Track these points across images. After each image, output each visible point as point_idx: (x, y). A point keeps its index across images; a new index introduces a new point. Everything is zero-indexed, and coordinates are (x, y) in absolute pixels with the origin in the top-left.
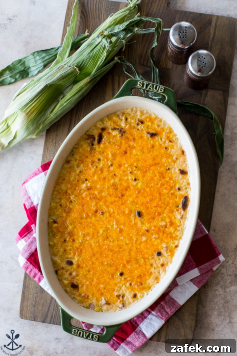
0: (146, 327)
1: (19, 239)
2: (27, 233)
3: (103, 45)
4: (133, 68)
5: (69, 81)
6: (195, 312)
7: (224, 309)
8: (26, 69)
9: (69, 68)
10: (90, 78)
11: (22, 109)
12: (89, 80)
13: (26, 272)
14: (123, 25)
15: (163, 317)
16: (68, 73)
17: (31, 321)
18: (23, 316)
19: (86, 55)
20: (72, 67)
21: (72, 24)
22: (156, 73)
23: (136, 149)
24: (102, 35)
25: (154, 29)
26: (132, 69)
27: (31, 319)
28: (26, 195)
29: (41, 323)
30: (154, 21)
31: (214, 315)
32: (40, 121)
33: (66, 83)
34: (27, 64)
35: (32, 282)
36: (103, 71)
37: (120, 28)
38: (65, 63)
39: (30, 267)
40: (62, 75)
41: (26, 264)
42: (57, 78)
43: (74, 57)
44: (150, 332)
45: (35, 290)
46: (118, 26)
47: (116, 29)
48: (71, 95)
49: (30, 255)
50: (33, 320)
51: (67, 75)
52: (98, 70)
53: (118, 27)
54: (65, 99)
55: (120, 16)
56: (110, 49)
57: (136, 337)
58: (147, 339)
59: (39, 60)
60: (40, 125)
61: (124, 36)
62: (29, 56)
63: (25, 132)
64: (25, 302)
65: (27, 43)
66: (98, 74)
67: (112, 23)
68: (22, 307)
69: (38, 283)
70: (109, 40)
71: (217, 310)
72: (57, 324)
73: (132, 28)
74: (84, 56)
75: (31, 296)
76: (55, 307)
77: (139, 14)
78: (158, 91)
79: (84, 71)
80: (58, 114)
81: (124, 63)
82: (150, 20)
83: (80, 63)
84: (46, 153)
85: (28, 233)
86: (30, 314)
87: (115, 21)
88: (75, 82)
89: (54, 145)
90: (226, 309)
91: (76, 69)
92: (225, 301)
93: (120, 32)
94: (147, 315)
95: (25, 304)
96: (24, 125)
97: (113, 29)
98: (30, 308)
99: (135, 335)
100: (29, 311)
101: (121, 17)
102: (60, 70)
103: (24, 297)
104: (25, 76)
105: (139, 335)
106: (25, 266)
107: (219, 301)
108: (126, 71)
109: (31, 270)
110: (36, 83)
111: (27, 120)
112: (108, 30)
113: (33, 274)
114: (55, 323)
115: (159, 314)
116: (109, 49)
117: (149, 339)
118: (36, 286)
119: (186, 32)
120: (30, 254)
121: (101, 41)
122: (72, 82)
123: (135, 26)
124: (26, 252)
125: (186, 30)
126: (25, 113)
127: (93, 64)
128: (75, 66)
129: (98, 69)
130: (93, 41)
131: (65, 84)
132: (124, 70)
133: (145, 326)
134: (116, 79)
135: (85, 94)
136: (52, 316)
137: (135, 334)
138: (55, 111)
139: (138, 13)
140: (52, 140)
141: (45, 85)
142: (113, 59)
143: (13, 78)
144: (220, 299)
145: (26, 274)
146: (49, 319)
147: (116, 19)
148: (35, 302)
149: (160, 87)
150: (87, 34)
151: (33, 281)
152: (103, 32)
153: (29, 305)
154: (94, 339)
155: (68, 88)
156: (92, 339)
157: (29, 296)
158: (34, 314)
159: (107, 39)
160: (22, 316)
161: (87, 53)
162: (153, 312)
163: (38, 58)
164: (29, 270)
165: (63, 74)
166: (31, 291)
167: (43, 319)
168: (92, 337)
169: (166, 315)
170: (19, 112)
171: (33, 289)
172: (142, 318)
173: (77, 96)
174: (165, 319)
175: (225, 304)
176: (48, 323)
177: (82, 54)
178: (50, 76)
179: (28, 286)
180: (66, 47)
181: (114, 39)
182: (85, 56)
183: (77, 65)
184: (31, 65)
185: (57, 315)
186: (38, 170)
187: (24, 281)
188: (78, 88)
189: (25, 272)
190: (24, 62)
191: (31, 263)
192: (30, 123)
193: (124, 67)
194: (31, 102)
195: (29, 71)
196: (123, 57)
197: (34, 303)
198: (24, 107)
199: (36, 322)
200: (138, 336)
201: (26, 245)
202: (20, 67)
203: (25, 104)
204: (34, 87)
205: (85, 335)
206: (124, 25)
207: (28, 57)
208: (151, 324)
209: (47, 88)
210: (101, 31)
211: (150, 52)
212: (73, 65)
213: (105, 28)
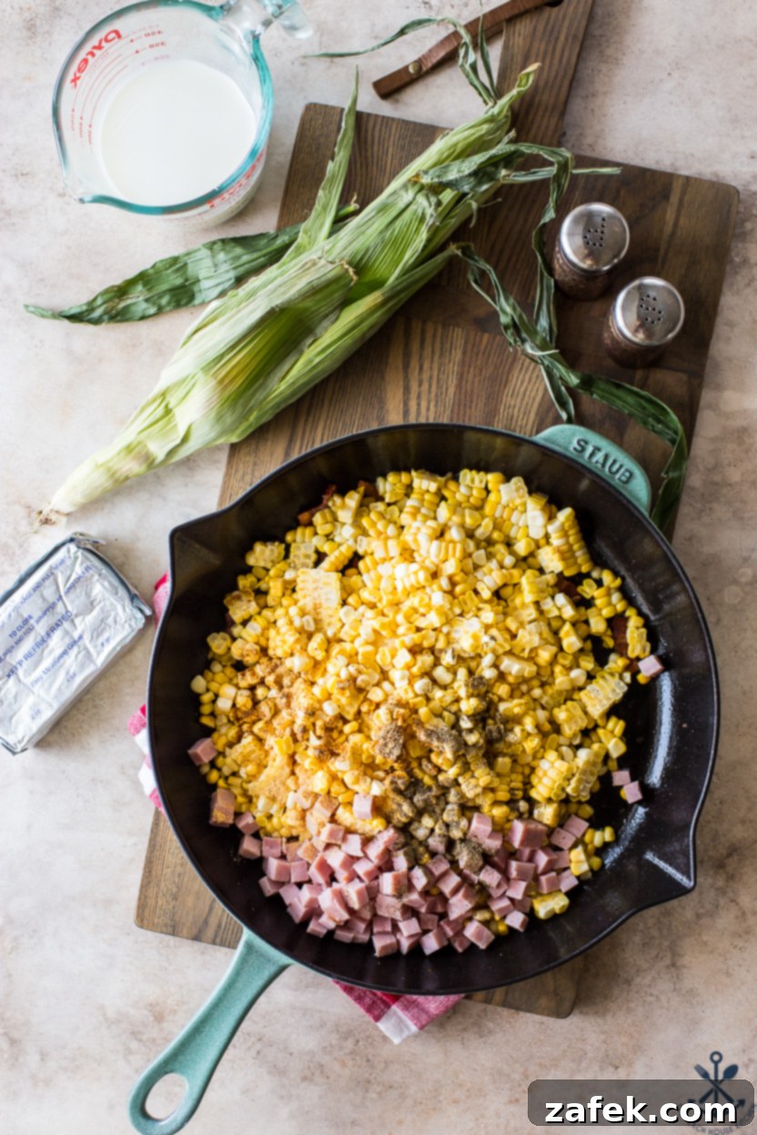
3: (420, 212)
4: (493, 277)
9: (330, 267)
10: (383, 294)
11: (206, 369)
12: (379, 300)
14: (471, 162)
17: (163, 936)
18: (145, 922)
19: (375, 235)
20: (338, 264)
22: (549, 288)
24: (415, 183)
26: (492, 279)
27: (164, 929)
29: (190, 942)
30: (551, 156)
32: (252, 402)
33: (322, 307)
36: (416, 276)
37: (463, 168)
38: (319, 254)
40: (313, 285)
42: (300, 290)
43: (342, 239)
46: (457, 162)
47: (452, 170)
48: (332, 336)
50: (167, 933)
51: (324, 284)
52: (404, 274)
53: (458, 166)
54: (317, 347)
55: (465, 139)
56: (438, 223)
60: (250, 412)
61: (473, 189)
64: (152, 885)
66: (405, 284)
67: (446, 154)
68: (143, 897)
70: (433, 200)
73: (493, 169)
75: (169, 870)
77: (513, 134)
79: (369, 277)
80: (297, 385)
81: (471, 262)
82: (541, 153)
83: (360, 256)
86: (162, 918)
87: (451, 151)
88: (346, 302)
91: (347, 271)
93: (462, 178)
95: (151, 892)
97: (444, 170)
98: (164, 902)
100: (161, 909)
101: (468, 141)
102: (307, 272)
103: (150, 872)
108: (476, 282)
110: (243, 305)
111: (219, 397)
112: (431, 172)
116: (434, 223)
121: (414, 199)
122: (336, 304)
123: (502, 164)
126: (216, 378)
127: (392, 258)
128: (345, 263)
129: (405, 272)
130: (390, 200)
131: (319, 309)
132: (471, 278)
135: (368, 336)
139: (509, 131)
141: (268, 308)
142: (443, 247)
146: (210, 933)
147: (455, 145)
148: (178, 887)
152: (417, 175)
153: (160, 895)
155: (327, 319)
157: (163, 870)
158: (173, 916)
159: (430, 195)
160: (142, 921)
161: (379, 230)
166: (171, 859)
167: (195, 931)
170: (200, 375)
171: (175, 854)
173: (348, 340)
176: (209, 943)
177: (363, 233)
178: (280, 286)
179: (162, 846)
181: (447, 196)
182: (371, 239)
183: (352, 260)
187: (152, 831)
189: (156, 810)
193: (469, 272)
194: (231, 351)
196: (472, 245)
197: (175, 890)
198: (212, 365)
199: (177, 939)
203: (215, 356)
204: (239, 311)
206: (473, 164)
209: (272, 316)
210: (414, 173)
211: (536, 233)
212: (342, 260)
213: (425, 168)
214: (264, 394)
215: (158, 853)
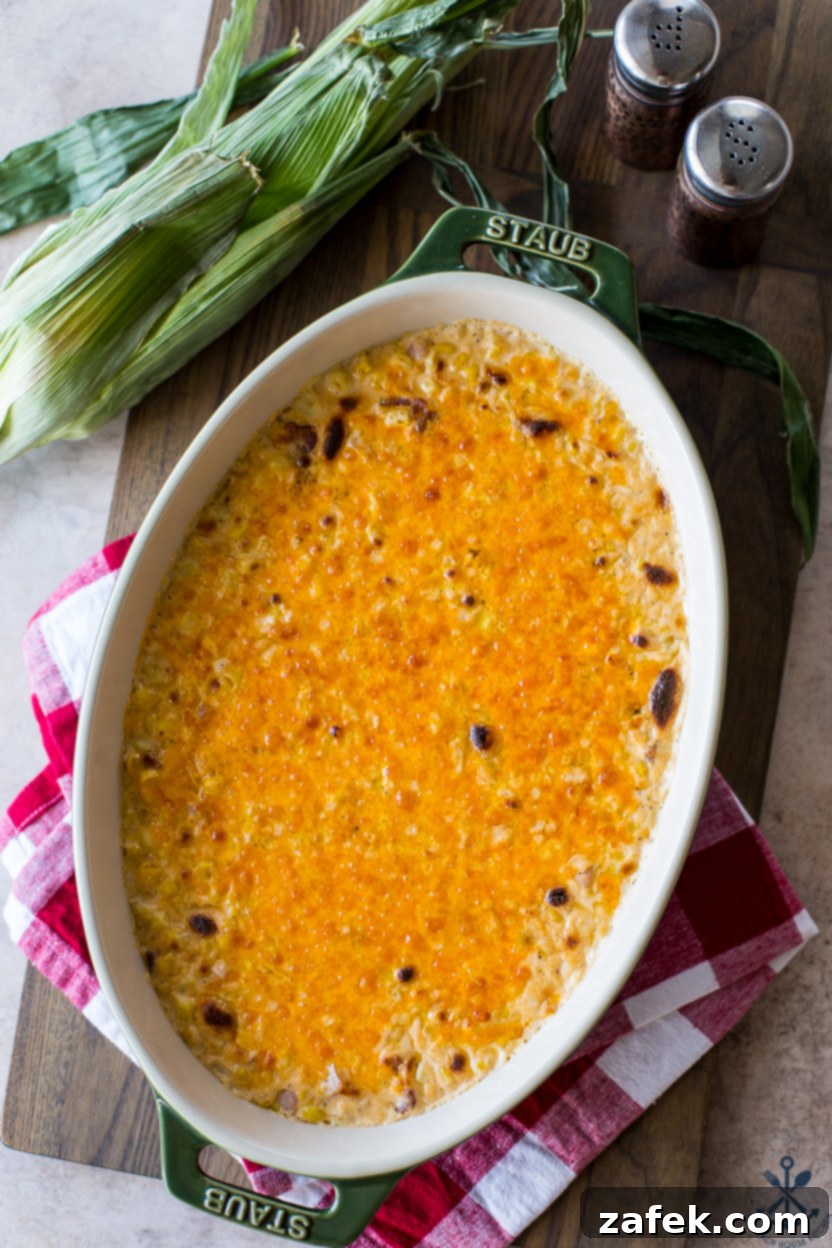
0: (503, 1192)
1: (11, 834)
2: (41, 809)
3: (358, 85)
4: (471, 177)
5: (220, 216)
6: (697, 1136)
7: (813, 1128)
8: (58, 181)
9: (222, 165)
10: (303, 208)
12: (298, 216)
13: (34, 964)
14: (435, 7)
15: (569, 1152)
16: (216, 185)
17: (47, 1160)
18: (16, 1139)
19: (290, 117)
20: (234, 160)
21: (242, 12)
22: (561, 198)
23: (475, 484)
24: (354, 45)
25: (555, 29)
26: (468, 179)
28: (41, 662)
29: (88, 1168)
31: (773, 1150)
32: (104, 370)
33: (210, 226)
34: (63, 160)
35: (56, 1002)
36: (354, 181)
37: (423, 17)
38: (207, 147)
39: (49, 943)
40: (195, 193)
41: (33, 930)
42: (176, 199)
43: (242, 125)
44: (518, 1212)
45: (67, 1035)
46: (416, 10)
47: (408, 21)
48: (225, 270)
49: (50, 896)
50: (53, 1157)
51: (213, 190)
52: (333, 179)
53: (416, 15)
54: (203, 287)
56: (384, 99)
57: (459, 1232)
58: (503, 1239)
59: (111, 142)
60: (102, 384)
61: (439, 53)
62: (72, 129)
63: (44, 408)
64: (23, 1081)
65: (69, 85)
66: (336, 192)
67: (396, 5)
68: (12, 1101)
69: (78, 1007)
70: (379, 66)
71: (785, 1130)
72: (150, 1172)
73: (469, 22)
74: (283, 120)
75: (51, 1058)
76: (144, 1104)
78: (565, 255)
79: (279, 184)
80: (173, 345)
81: (436, 157)
83: (267, 149)
84: (126, 498)
85: (47, 810)
86: (42, 1132)
88: (243, 223)
89: (158, 467)
90: (821, 1130)
91: (247, 170)
92: (816, 1097)
93: (422, 33)
94: (505, 1145)
95: (25, 1092)
96: (40, 380)
97: (395, 22)
98: (45, 1108)
99: (456, 1224)
100: (40, 1118)
102: (187, 173)
103: (22, 1060)
104: (54, 207)
105: (474, 1223)
106: (27, 939)
107: (794, 1097)
108: (445, 188)
109: (53, 957)
110: (96, 223)
111: (52, 361)
112: (376, 26)
113: (58, 970)
114: (143, 1169)
115: (553, 1141)
116: (378, 97)
117: (511, 1241)
118: (70, 1020)
119: (679, 29)
120: (48, 891)
121: (351, 66)
122: (231, 223)
123: (482, 12)
124: (33, 882)
125: (679, 19)
126: (45, 333)
127: (316, 152)
128: (244, 158)
129: (336, 174)
130: (317, 70)
131: (205, 230)
132: (437, 183)
133: (498, 1187)
134: (405, 219)
135: (283, 273)
136: (130, 1142)
137: (459, 1219)
138: (165, 333)
140: (151, 451)
141: (127, 228)
143: (10, 213)
144: (796, 1090)
145: (31, 972)
146: (116, 1152)
148: (65, 1084)
149: (575, 240)
150: (299, 48)
151: (59, 1001)
152: (356, 34)
153: (38, 1095)
154: (290, 1231)
155: (218, 245)
156: (282, 1231)
157: (40, 1059)
158: (59, 1128)
159: (374, 61)
160: (11, 1137)
161: (296, 111)
162: (530, 1135)
163: (105, 135)
164: (44, 955)
165: (196, 189)
166: (51, 1039)
167: (92, 1151)
168: (284, 1224)
169: (582, 1144)
170: (24, 328)
171: (57, 1032)
172: (485, 1155)
173: (251, 276)
174: (576, 1161)
175: (815, 1111)
176: (116, 1169)
177: (274, 116)
178: (147, 195)
179: (37, 1020)
180: (214, 93)
181: (400, 64)
182: (285, 124)
183: (255, 154)
184: (79, 166)
185: (150, 1138)
186: (90, 563)
187: (23, 997)
188: (256, 247)
189: (29, 963)
190: (54, 153)
191: (53, 929)
192: (63, 372)
193: (435, 174)
194: (71, 291)
195: (71, 188)
196: (435, 134)
197: (60, 1088)
198: (43, 312)
199: (69, 1164)
200: (471, 1229)
201: (35, 857)
202: (37, 173)
203: (46, 300)
204: (85, 236)
205: (257, 1215)
206: (438, 9)
207: (67, 132)
208: (521, 1180)
209: (133, 238)
210: (351, 31)
211: (538, 116)
212: (240, 154)
213: (367, 22)
214: (122, 357)
215: (34, 1031)
